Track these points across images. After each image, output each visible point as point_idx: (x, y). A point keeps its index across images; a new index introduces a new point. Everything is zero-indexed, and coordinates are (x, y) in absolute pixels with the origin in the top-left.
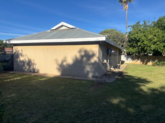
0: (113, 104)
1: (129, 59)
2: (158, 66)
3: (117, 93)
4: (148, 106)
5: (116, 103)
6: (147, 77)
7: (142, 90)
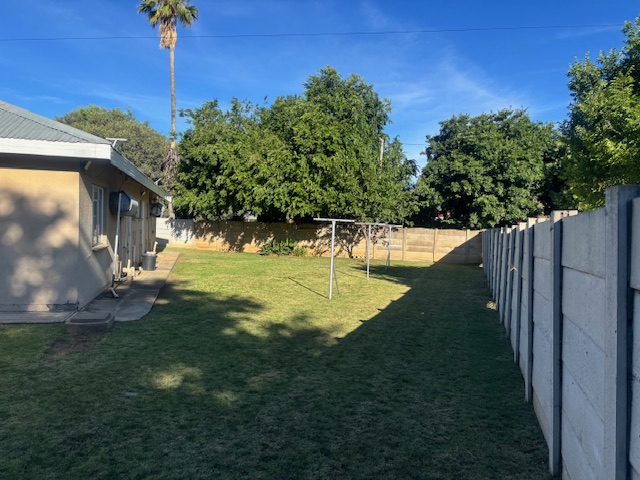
0: (163, 390)
1: (184, 232)
2: (275, 255)
3: (167, 355)
4: (268, 375)
5: (170, 385)
6: (251, 293)
7: (243, 333)
